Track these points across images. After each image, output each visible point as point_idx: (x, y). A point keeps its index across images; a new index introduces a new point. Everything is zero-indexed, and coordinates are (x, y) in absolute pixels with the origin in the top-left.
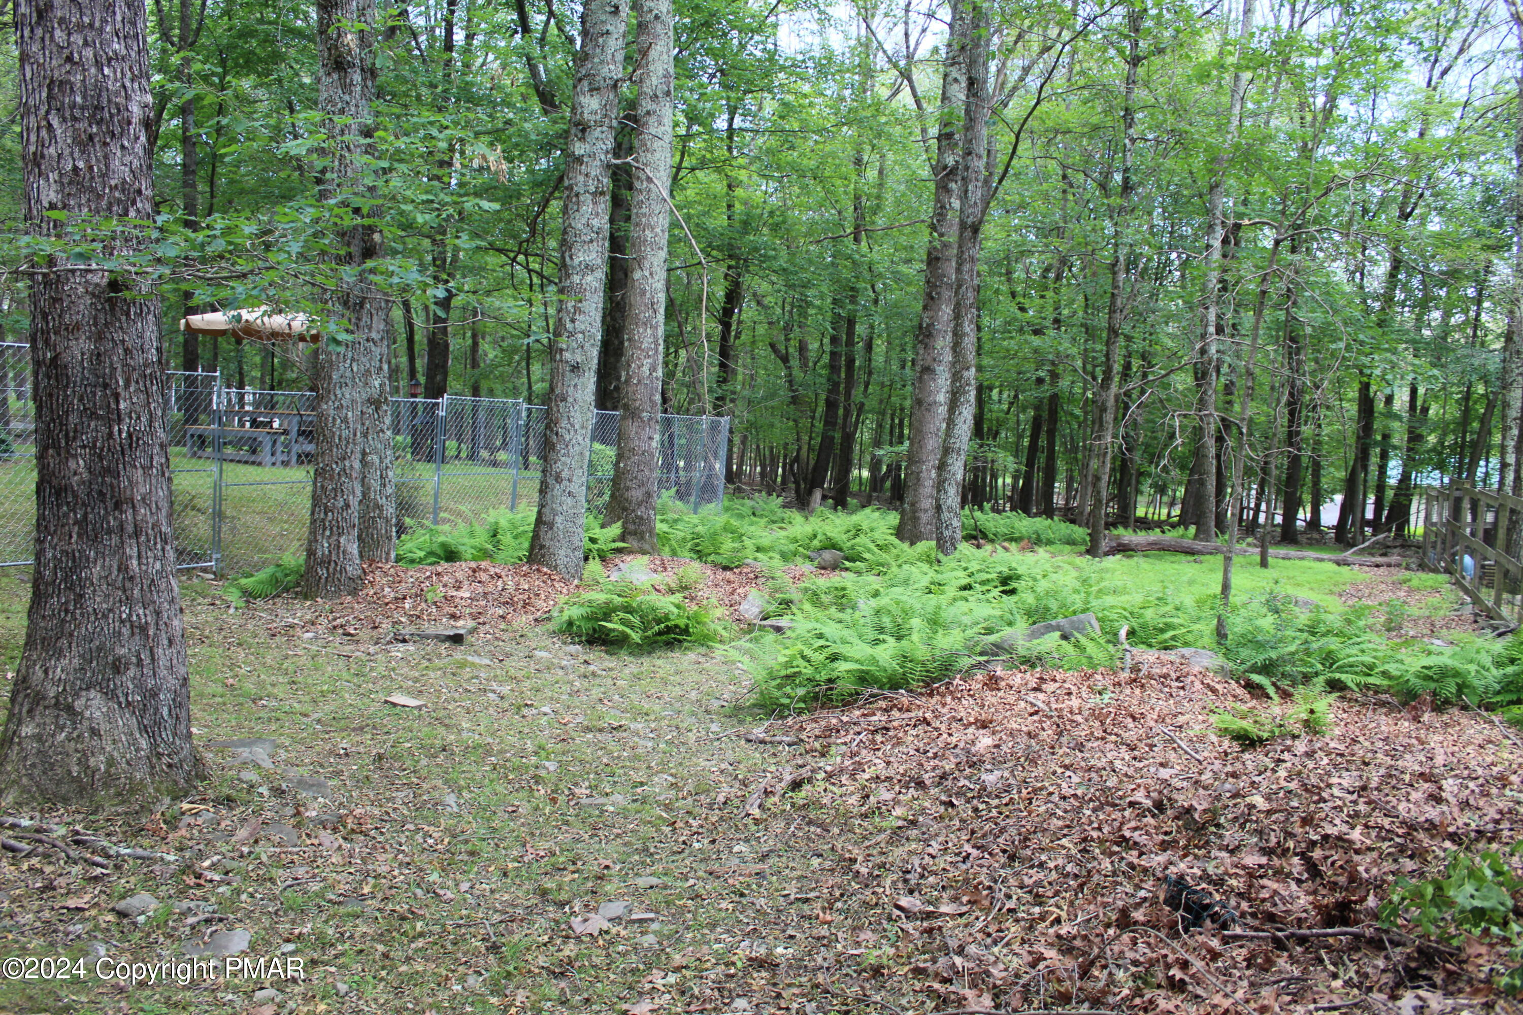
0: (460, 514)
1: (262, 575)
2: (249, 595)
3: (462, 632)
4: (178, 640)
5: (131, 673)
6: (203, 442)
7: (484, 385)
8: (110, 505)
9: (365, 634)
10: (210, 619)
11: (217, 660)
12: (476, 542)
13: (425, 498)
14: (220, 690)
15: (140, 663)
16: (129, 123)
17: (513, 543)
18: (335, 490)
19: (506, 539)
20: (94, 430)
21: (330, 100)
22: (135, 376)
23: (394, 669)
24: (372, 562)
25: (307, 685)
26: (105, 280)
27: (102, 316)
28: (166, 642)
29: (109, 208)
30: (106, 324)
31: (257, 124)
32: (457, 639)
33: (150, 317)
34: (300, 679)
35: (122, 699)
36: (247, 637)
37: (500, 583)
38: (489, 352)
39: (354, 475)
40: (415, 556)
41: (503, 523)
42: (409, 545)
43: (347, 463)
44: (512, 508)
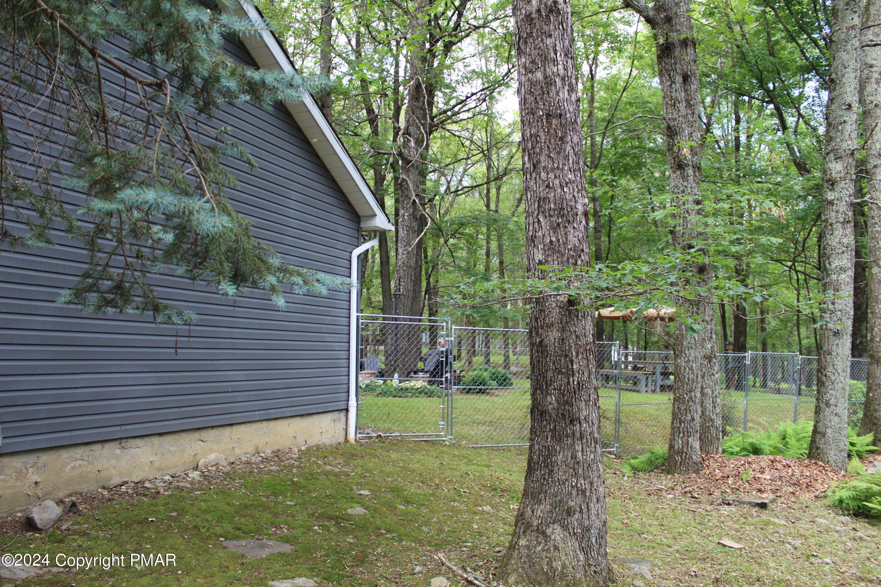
0: (759, 424)
1: (643, 458)
2: (635, 470)
3: (766, 501)
4: (602, 499)
5: (576, 516)
6: (608, 378)
7: (769, 341)
8: (568, 421)
9: (704, 498)
10: (614, 482)
11: (618, 507)
12: (771, 442)
13: (738, 414)
14: (620, 526)
15: (581, 511)
16: (577, 215)
17: (796, 444)
18: (686, 410)
19: (792, 441)
20: (560, 380)
21: (676, 187)
22: (581, 350)
23: (723, 522)
24: (707, 453)
25: (670, 528)
26: (566, 299)
27: (564, 318)
28: (595, 500)
29: (568, 261)
30: (567, 323)
31: (636, 204)
32: (763, 506)
33: (589, 317)
34: (666, 523)
35: (571, 531)
36: (634, 494)
37: (790, 471)
38: (772, 322)
39: (697, 401)
40: (734, 450)
41: (790, 431)
42: (729, 444)
43: (693, 394)
44: (795, 421)
